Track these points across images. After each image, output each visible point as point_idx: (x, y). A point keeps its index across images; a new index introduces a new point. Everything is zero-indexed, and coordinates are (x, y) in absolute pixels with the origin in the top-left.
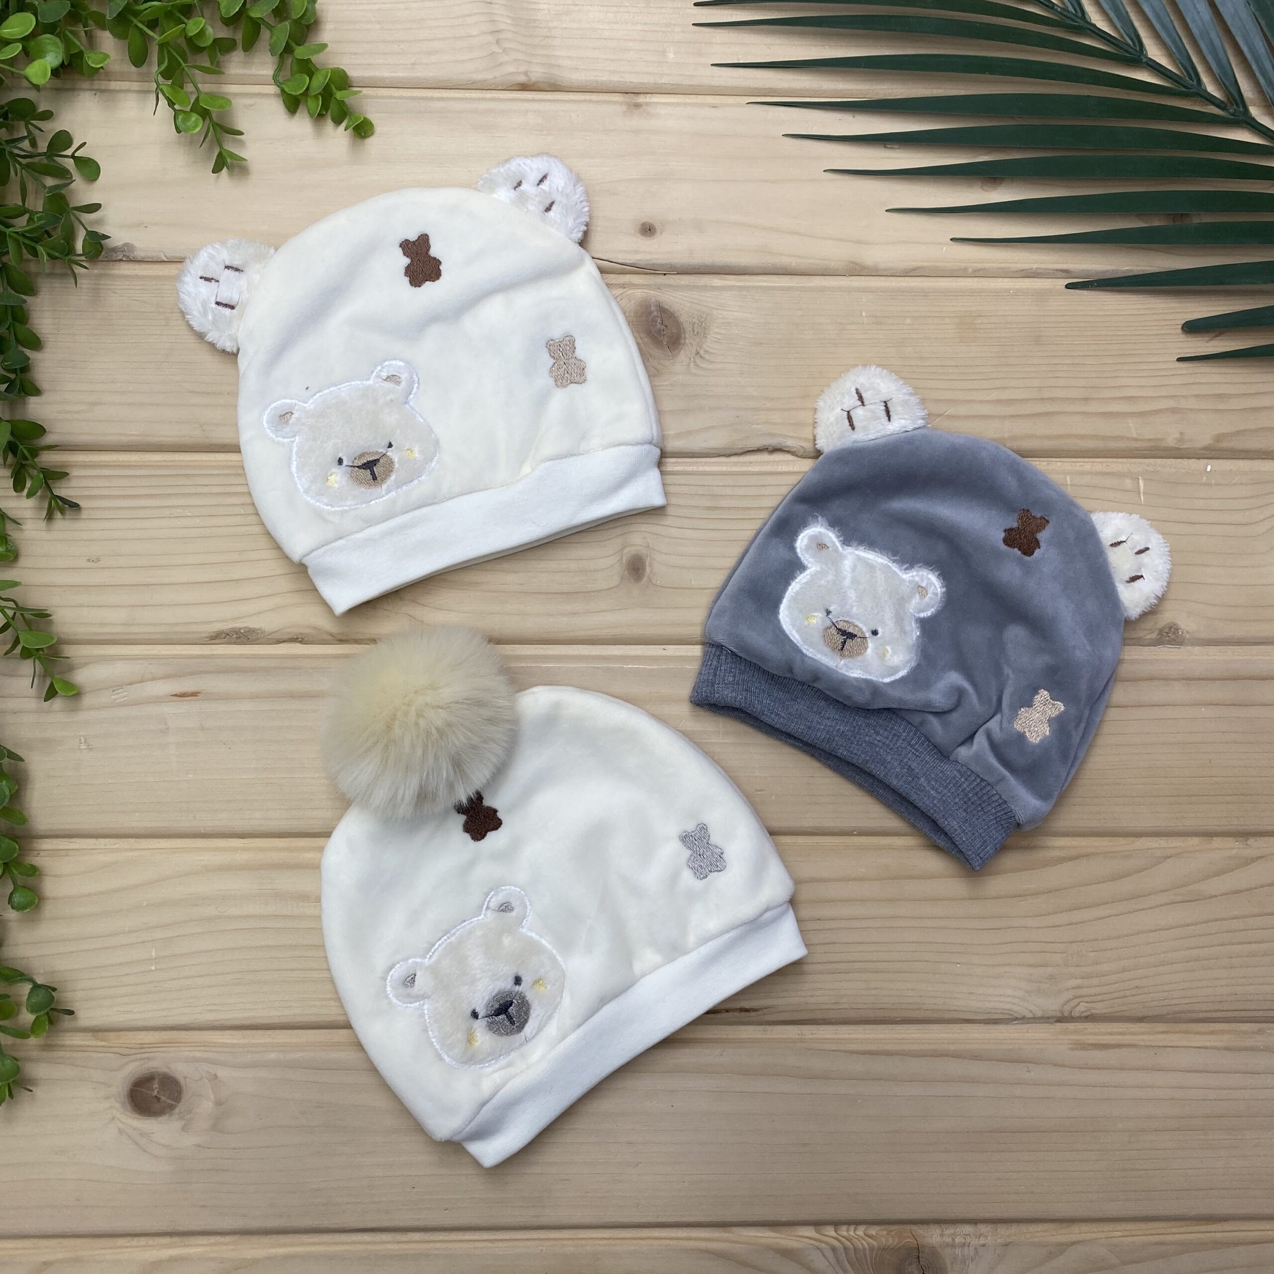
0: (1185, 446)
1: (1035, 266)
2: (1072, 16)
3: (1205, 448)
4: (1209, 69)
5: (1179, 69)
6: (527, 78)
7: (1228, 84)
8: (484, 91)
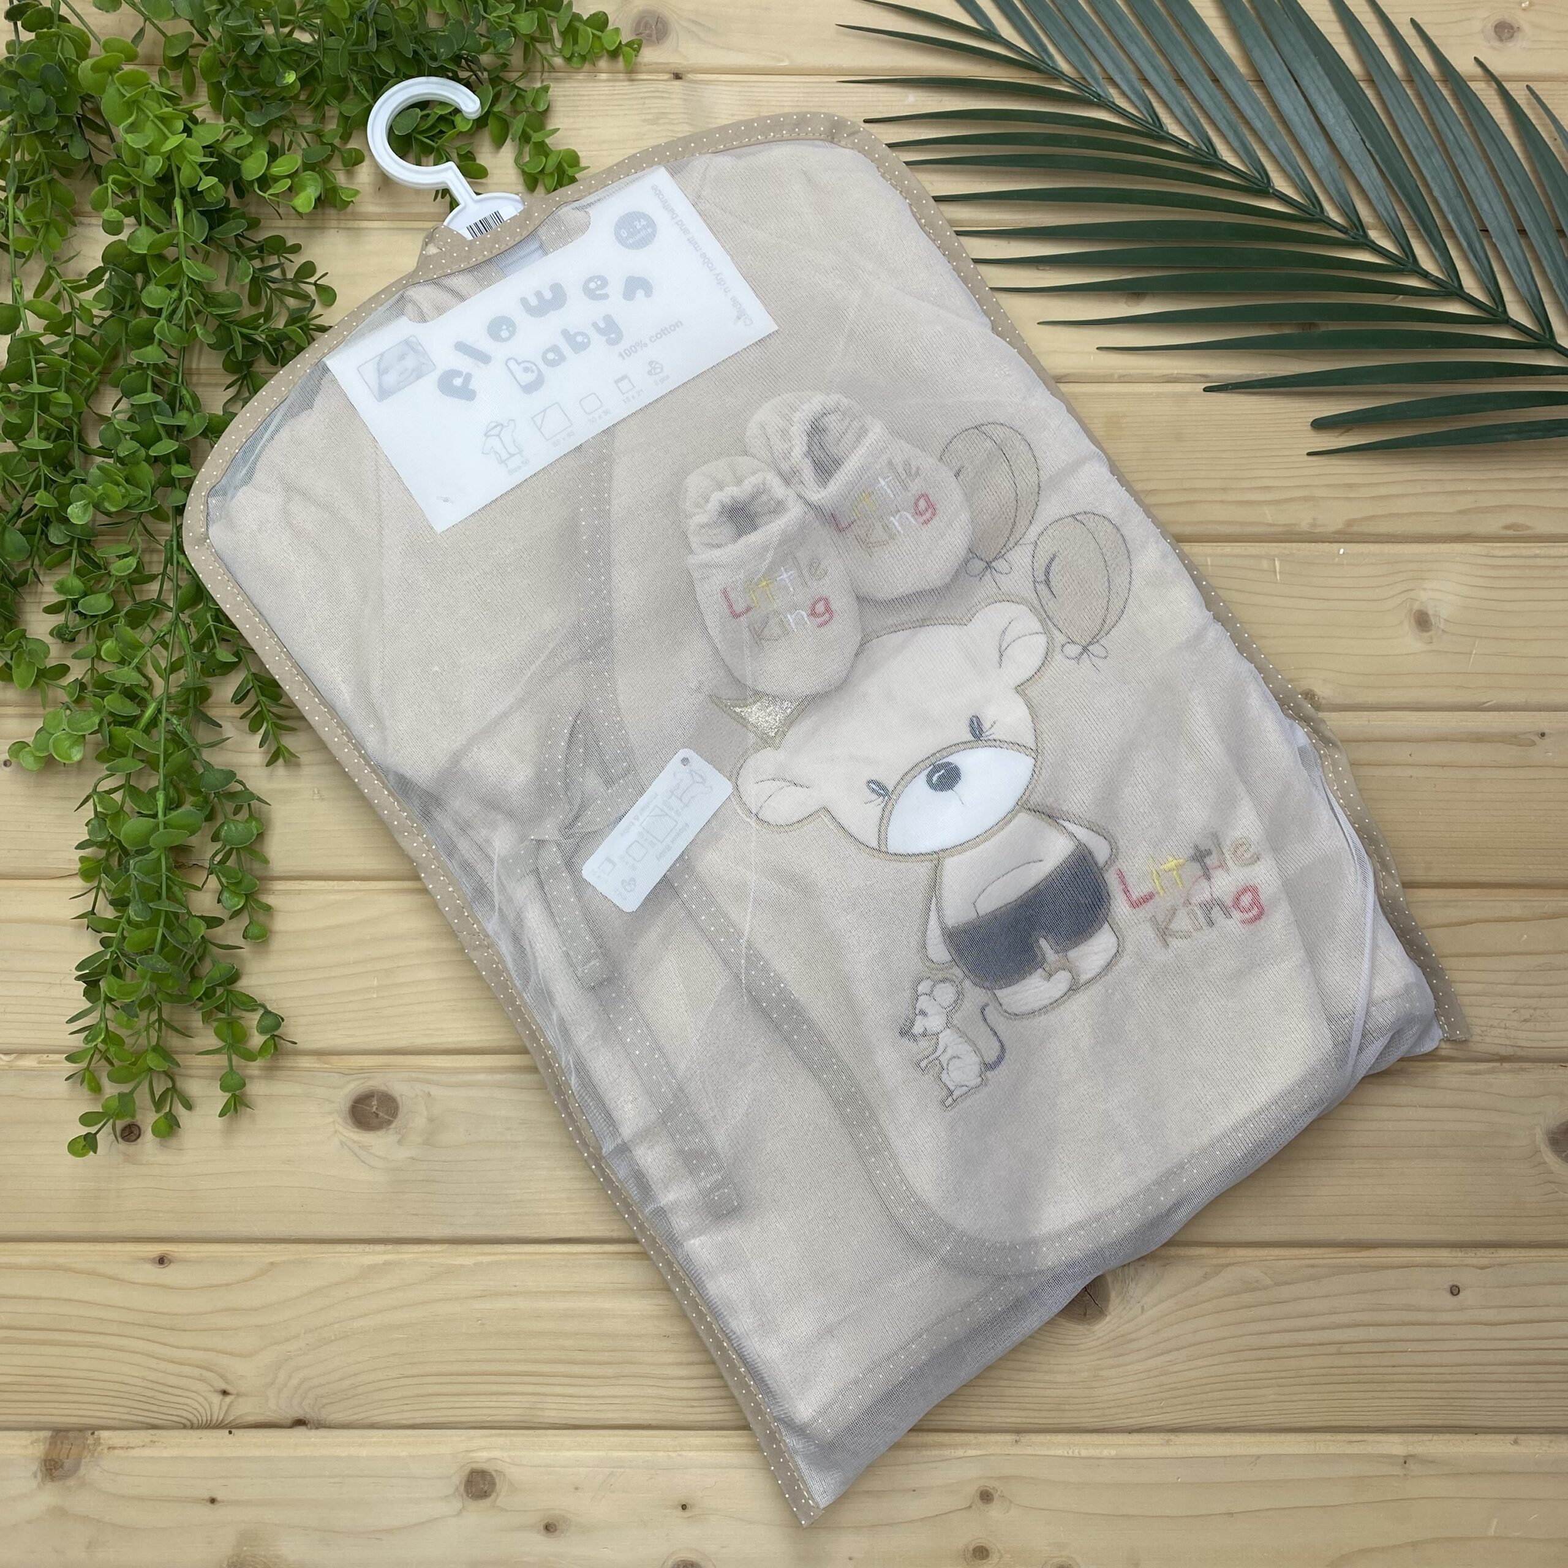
0: (1317, 531)
1: (1176, 372)
2: (1205, 154)
3: (1335, 533)
4: (1331, 199)
5: (1303, 198)
7: (1347, 211)
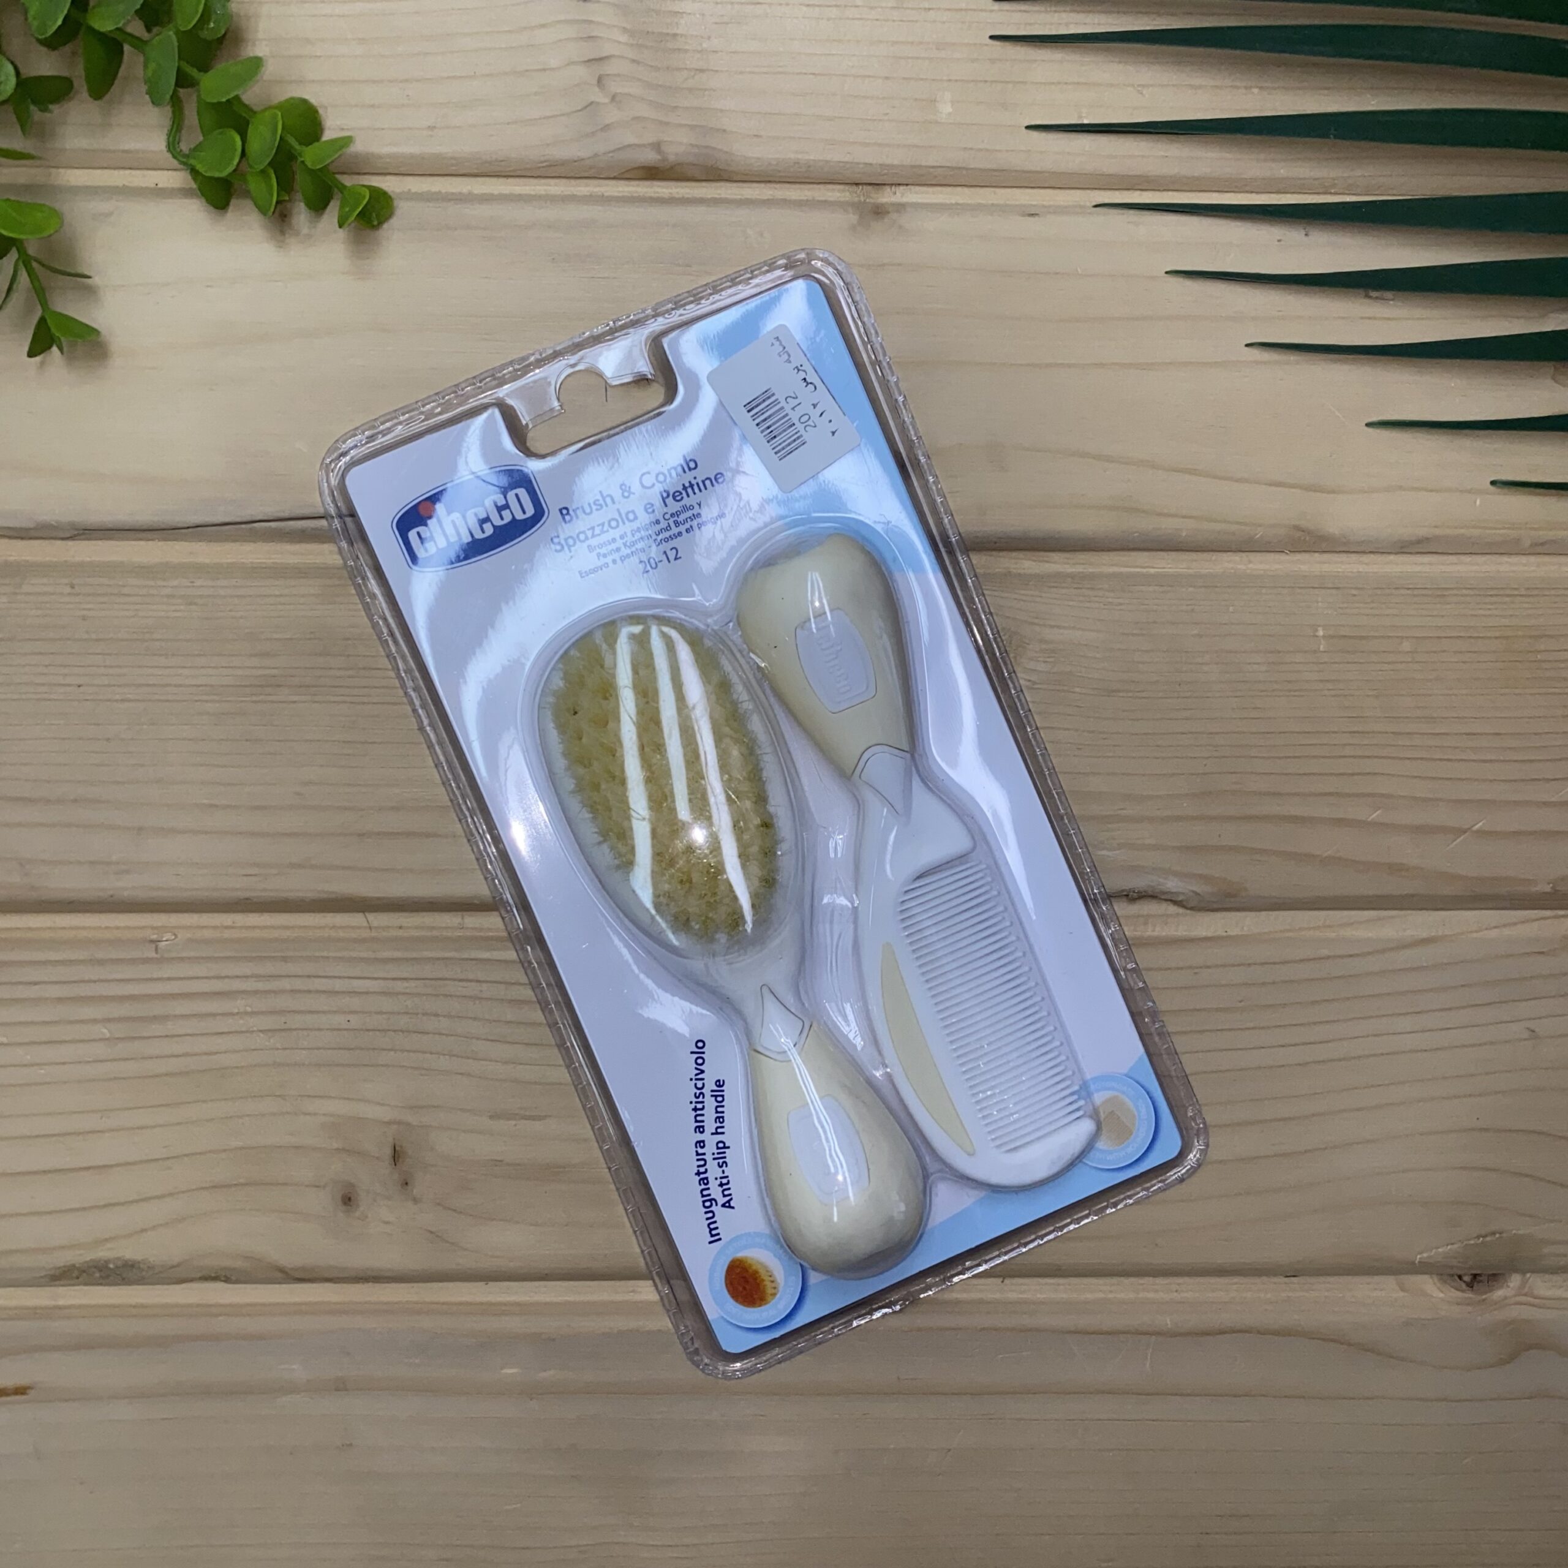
6: (659, 157)
8: (573, 182)
